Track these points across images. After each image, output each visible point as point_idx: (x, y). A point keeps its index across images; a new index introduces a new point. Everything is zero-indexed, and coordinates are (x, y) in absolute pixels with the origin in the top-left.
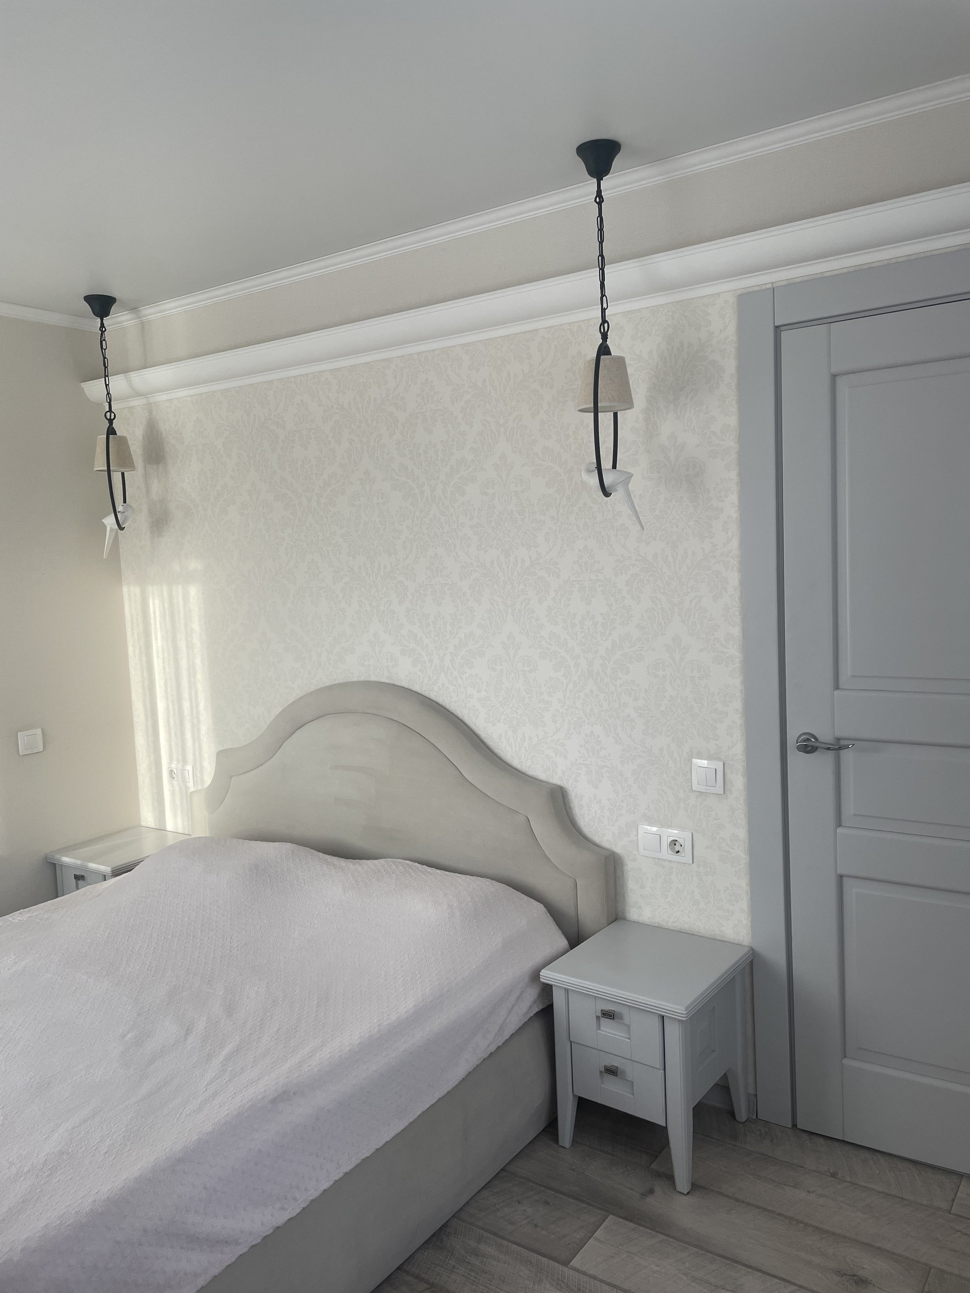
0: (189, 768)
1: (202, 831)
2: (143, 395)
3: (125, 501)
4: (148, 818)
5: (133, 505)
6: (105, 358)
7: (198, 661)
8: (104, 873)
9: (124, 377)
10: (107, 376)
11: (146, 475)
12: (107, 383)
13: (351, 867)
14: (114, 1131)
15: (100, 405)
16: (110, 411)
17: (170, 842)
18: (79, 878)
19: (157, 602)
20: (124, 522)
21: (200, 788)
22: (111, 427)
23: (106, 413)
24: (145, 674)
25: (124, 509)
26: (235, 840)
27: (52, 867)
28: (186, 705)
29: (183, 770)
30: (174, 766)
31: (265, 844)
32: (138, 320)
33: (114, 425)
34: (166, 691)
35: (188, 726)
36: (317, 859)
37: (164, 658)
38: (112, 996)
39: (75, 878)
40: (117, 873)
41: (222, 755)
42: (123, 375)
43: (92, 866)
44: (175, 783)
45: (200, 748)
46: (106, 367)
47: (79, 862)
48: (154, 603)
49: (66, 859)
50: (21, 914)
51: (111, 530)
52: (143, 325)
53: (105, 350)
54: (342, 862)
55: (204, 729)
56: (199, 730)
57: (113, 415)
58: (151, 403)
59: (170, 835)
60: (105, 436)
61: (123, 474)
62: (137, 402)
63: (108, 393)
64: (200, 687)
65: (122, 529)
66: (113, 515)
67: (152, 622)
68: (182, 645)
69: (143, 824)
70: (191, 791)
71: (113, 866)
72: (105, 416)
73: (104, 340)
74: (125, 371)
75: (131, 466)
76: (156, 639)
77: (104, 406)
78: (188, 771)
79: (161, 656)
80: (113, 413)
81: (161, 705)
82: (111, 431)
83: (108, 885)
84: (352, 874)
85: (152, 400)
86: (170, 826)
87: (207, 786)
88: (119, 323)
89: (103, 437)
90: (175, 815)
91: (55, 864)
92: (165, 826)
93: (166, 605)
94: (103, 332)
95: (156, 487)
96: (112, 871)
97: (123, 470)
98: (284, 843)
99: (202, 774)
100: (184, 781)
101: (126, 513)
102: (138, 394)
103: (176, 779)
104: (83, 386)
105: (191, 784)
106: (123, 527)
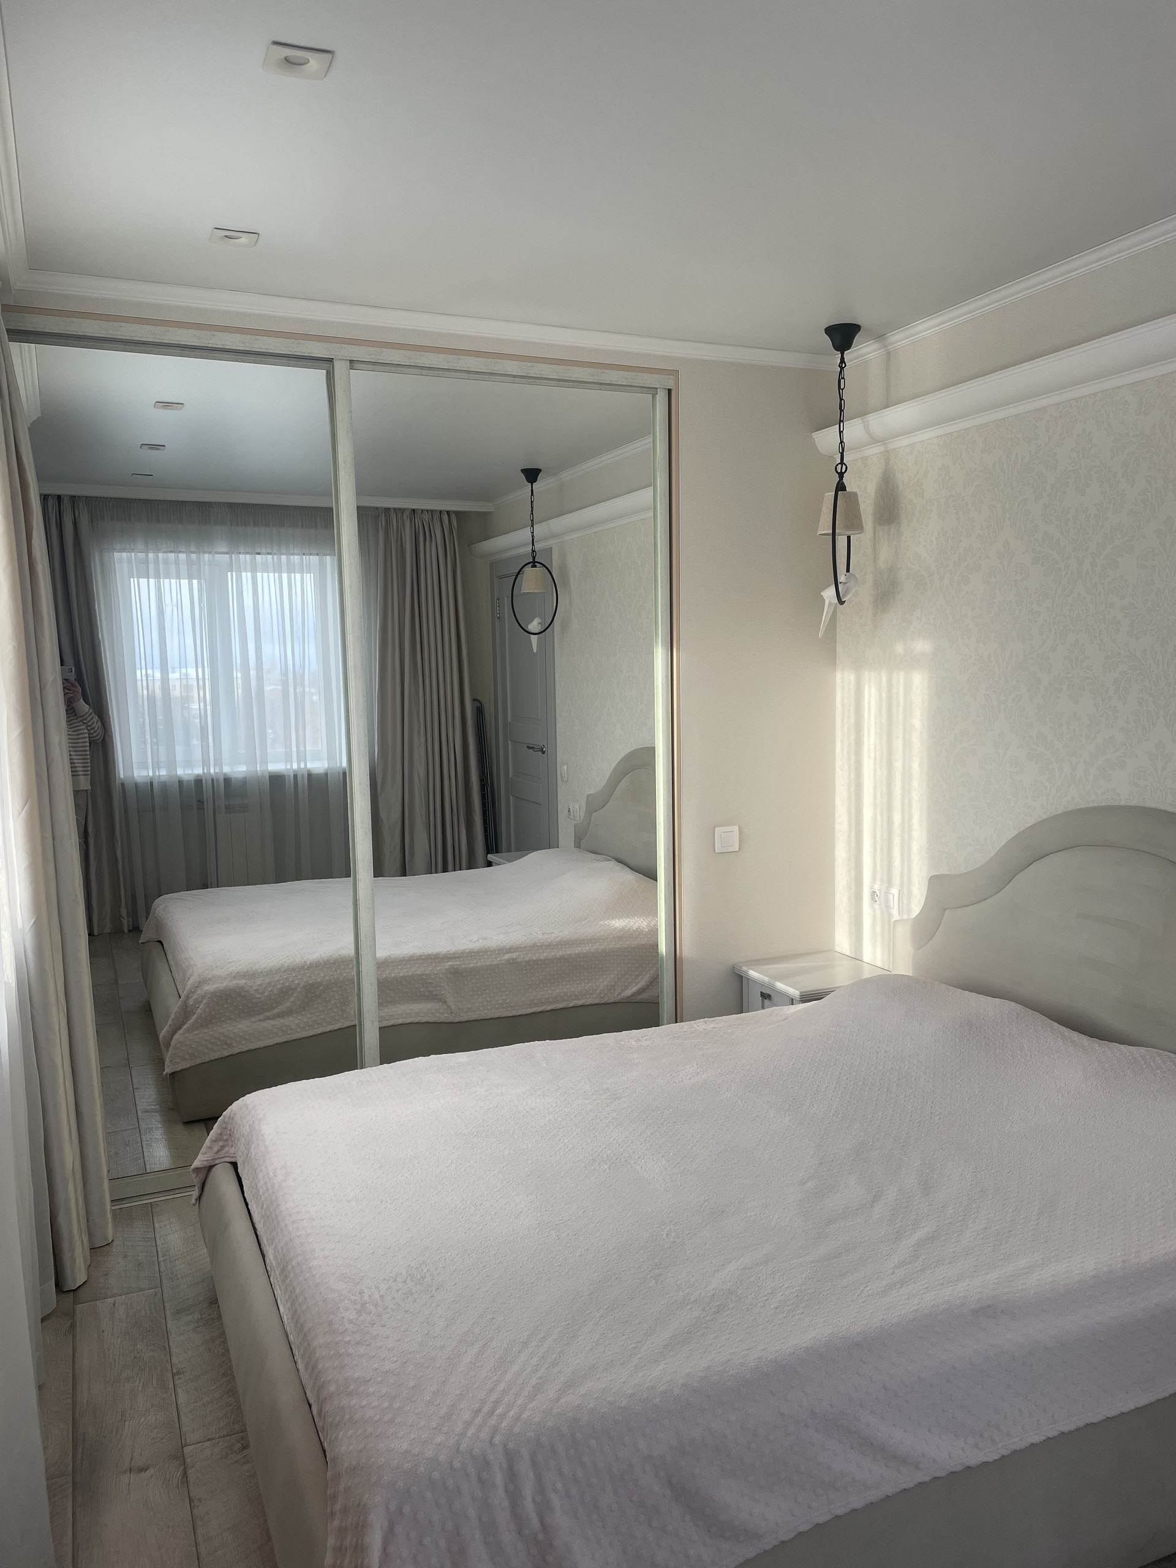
0: (895, 891)
1: (904, 967)
2: (880, 442)
3: (848, 570)
4: (842, 942)
5: (857, 576)
6: (841, 399)
7: (916, 765)
8: (793, 997)
9: (861, 421)
10: (843, 421)
11: (875, 539)
12: (842, 430)
13: (1097, 1048)
14: (786, 1286)
15: (832, 458)
16: (842, 463)
17: (867, 974)
18: (765, 996)
19: (873, 691)
20: (845, 595)
21: (905, 917)
22: (841, 482)
23: (837, 465)
24: (853, 775)
25: (847, 579)
26: (944, 986)
27: (740, 979)
28: (897, 818)
29: (887, 893)
30: (877, 887)
31: (982, 998)
32: (883, 350)
33: (844, 480)
34: (875, 798)
35: (897, 841)
36: (1049, 1030)
37: (875, 758)
38: (793, 1135)
39: (761, 996)
40: (806, 998)
41: (936, 882)
42: (860, 418)
43: (780, 986)
44: (877, 906)
45: (910, 869)
46: (841, 411)
47: (766, 979)
48: (870, 693)
49: (753, 974)
50: (706, 1023)
51: (830, 603)
52: (889, 353)
53: (842, 390)
54: (1085, 1040)
55: (915, 847)
56: (910, 847)
57: (844, 467)
58: (889, 451)
59: (866, 967)
60: (834, 493)
61: (849, 538)
62: (874, 451)
63: (842, 442)
64: (915, 796)
65: (841, 602)
66: (833, 587)
67: (866, 714)
68: (898, 744)
69: (837, 949)
70: (894, 920)
71: (801, 991)
72: (836, 468)
73: (842, 378)
74: (862, 414)
75: (858, 526)
76: (869, 735)
77: (835, 459)
78: (894, 895)
79: (872, 755)
80: (845, 465)
81: (867, 813)
82: (841, 487)
83: (796, 1010)
84: (1097, 1058)
85: (891, 446)
86: (867, 957)
87: (914, 916)
88: (862, 357)
89: (830, 495)
90: (874, 946)
91: (742, 976)
92: (862, 956)
93: (884, 695)
94: (842, 368)
95: (885, 553)
96: (801, 996)
97: (849, 533)
98: (1007, 1001)
99: (909, 902)
100: (888, 907)
101: (848, 584)
102: (874, 440)
103: (878, 903)
104: (814, 437)
105: (895, 912)
106: (843, 600)
